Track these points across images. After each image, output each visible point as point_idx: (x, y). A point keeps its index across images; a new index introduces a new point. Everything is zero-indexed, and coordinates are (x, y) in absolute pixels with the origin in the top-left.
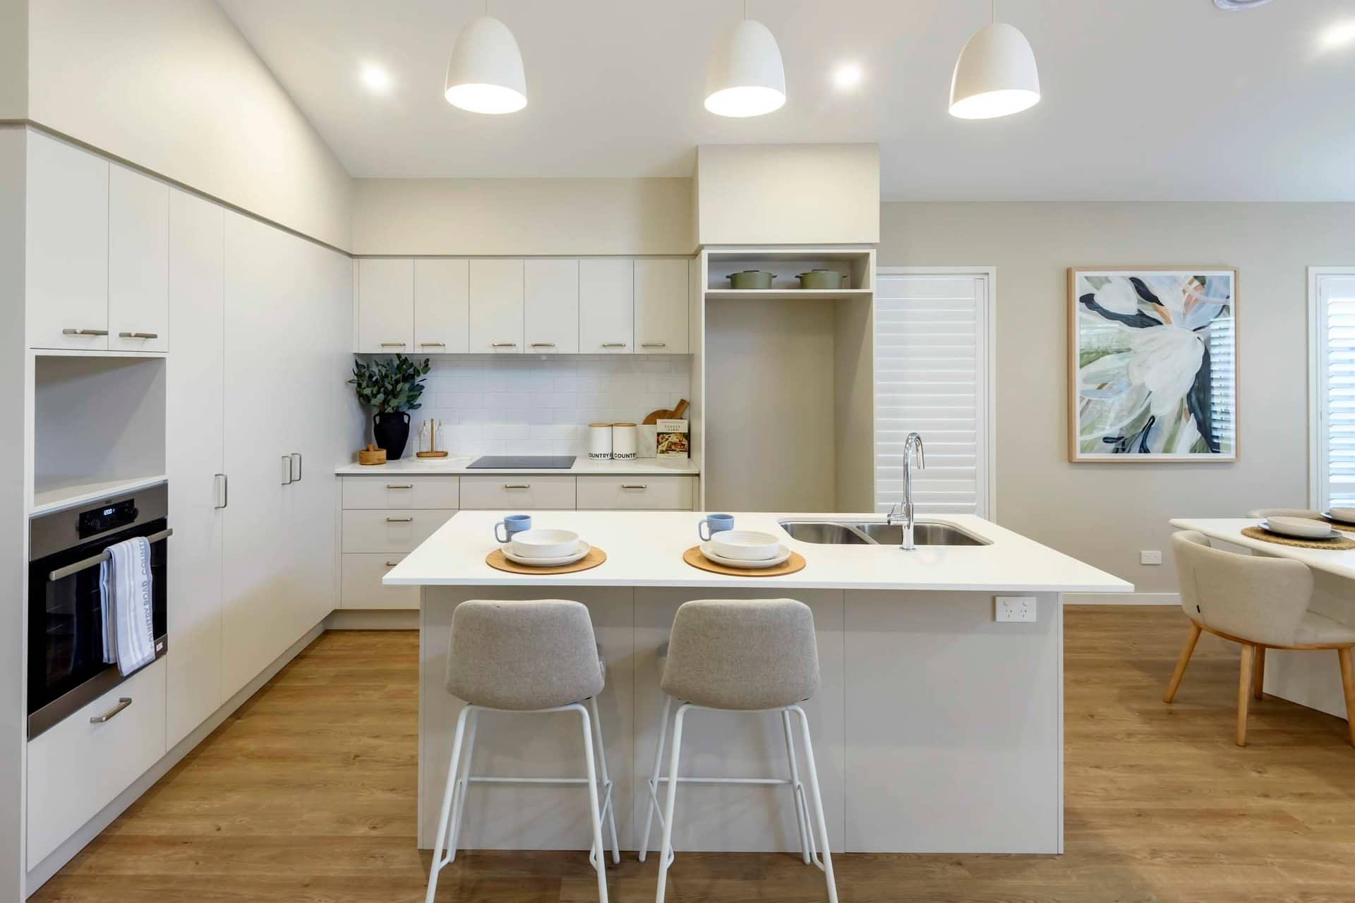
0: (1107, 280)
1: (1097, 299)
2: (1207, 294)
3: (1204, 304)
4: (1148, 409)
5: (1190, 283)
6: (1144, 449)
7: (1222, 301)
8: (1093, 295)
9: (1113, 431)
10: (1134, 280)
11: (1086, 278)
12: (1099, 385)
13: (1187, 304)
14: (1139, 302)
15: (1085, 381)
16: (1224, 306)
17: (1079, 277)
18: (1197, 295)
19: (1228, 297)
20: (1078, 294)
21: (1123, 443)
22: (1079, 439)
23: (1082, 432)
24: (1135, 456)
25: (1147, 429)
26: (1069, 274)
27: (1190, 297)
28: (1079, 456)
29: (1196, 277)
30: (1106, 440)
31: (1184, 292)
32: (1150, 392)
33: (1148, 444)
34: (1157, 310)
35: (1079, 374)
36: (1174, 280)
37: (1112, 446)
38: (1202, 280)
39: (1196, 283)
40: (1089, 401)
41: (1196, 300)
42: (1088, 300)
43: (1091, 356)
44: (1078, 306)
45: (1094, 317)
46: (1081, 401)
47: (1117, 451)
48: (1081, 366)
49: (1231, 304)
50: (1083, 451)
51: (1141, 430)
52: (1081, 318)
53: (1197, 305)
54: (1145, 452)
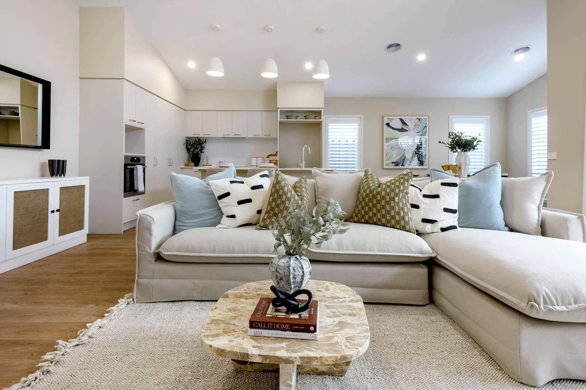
0: (393, 119)
1: (390, 124)
2: (421, 123)
3: (419, 126)
4: (404, 154)
5: (416, 120)
6: (403, 165)
7: (425, 125)
8: (389, 123)
9: (395, 160)
10: (400, 119)
11: (387, 118)
12: (390, 148)
13: (415, 126)
14: (402, 125)
15: (387, 147)
16: (425, 126)
17: (385, 118)
18: (418, 123)
19: (426, 124)
20: (385, 123)
21: (397, 164)
22: (385, 162)
23: (386, 160)
24: (400, 167)
25: (404, 160)
26: (383, 118)
27: (416, 124)
28: (385, 167)
29: (418, 118)
30: (392, 163)
31: (414, 122)
32: (405, 150)
33: (404, 164)
34: (407, 127)
35: (385, 145)
36: (412, 119)
37: (394, 164)
38: (419, 119)
39: (418, 120)
40: (388, 152)
41: (418, 125)
42: (388, 124)
43: (388, 140)
44: (385, 126)
45: (390, 129)
46: (386, 152)
47: (395, 166)
48: (386, 143)
49: (427, 125)
50: (386, 166)
51: (402, 160)
52: (386, 130)
53: (418, 126)
54: (403, 166)
